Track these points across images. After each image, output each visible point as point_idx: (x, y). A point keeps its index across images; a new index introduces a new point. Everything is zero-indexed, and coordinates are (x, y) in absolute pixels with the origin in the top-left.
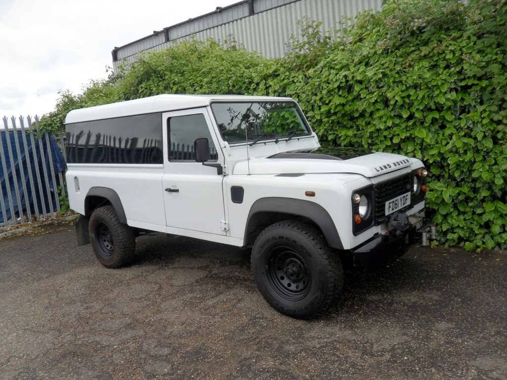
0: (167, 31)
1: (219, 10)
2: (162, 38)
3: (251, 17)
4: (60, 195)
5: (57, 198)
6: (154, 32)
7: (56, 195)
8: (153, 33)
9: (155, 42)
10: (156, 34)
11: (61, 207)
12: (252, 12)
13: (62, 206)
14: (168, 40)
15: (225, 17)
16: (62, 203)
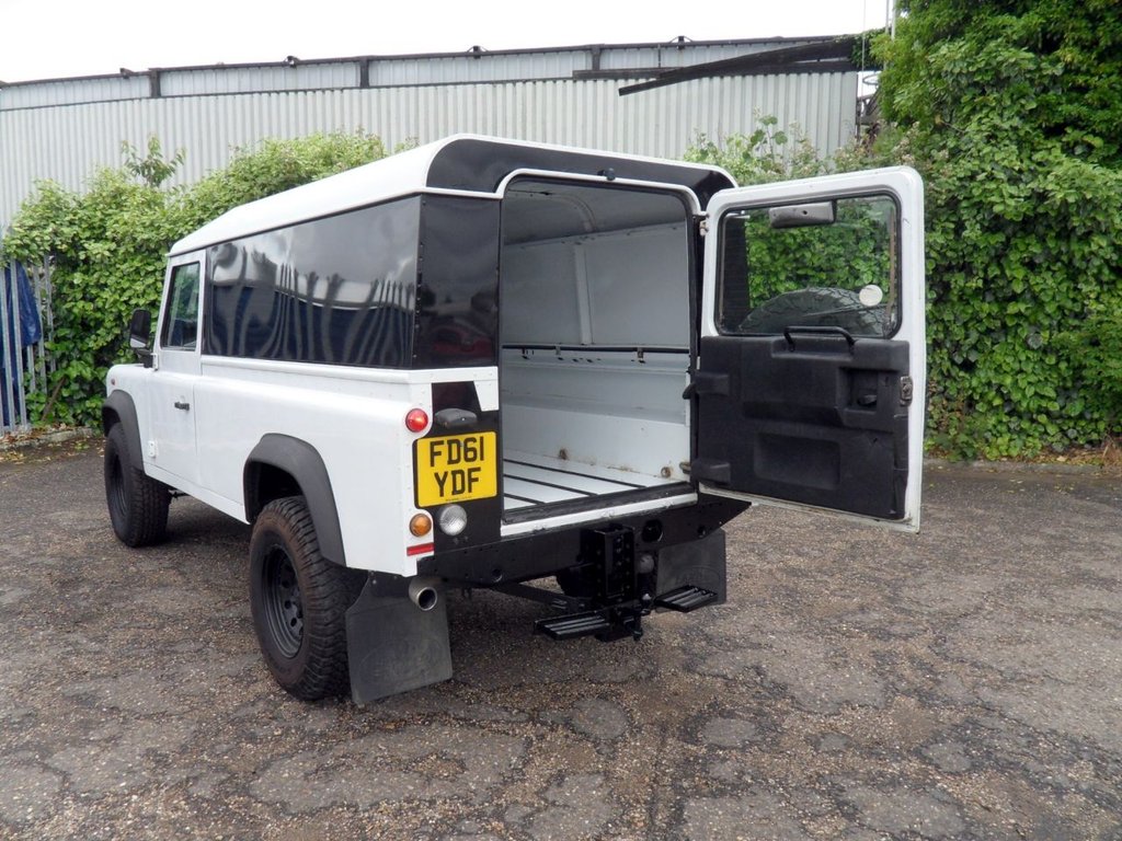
0: (156, 76)
1: (292, 63)
2: (145, 88)
3: (365, 91)
4: (27, 391)
5: (22, 397)
6: (122, 70)
7: (21, 391)
8: (118, 72)
9: (118, 90)
10: (126, 75)
11: (28, 417)
12: (365, 83)
13: (32, 414)
14: (156, 93)
15: (304, 79)
16: (34, 407)
